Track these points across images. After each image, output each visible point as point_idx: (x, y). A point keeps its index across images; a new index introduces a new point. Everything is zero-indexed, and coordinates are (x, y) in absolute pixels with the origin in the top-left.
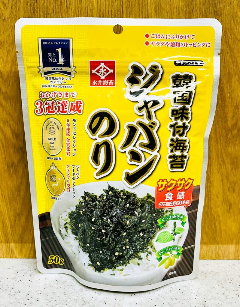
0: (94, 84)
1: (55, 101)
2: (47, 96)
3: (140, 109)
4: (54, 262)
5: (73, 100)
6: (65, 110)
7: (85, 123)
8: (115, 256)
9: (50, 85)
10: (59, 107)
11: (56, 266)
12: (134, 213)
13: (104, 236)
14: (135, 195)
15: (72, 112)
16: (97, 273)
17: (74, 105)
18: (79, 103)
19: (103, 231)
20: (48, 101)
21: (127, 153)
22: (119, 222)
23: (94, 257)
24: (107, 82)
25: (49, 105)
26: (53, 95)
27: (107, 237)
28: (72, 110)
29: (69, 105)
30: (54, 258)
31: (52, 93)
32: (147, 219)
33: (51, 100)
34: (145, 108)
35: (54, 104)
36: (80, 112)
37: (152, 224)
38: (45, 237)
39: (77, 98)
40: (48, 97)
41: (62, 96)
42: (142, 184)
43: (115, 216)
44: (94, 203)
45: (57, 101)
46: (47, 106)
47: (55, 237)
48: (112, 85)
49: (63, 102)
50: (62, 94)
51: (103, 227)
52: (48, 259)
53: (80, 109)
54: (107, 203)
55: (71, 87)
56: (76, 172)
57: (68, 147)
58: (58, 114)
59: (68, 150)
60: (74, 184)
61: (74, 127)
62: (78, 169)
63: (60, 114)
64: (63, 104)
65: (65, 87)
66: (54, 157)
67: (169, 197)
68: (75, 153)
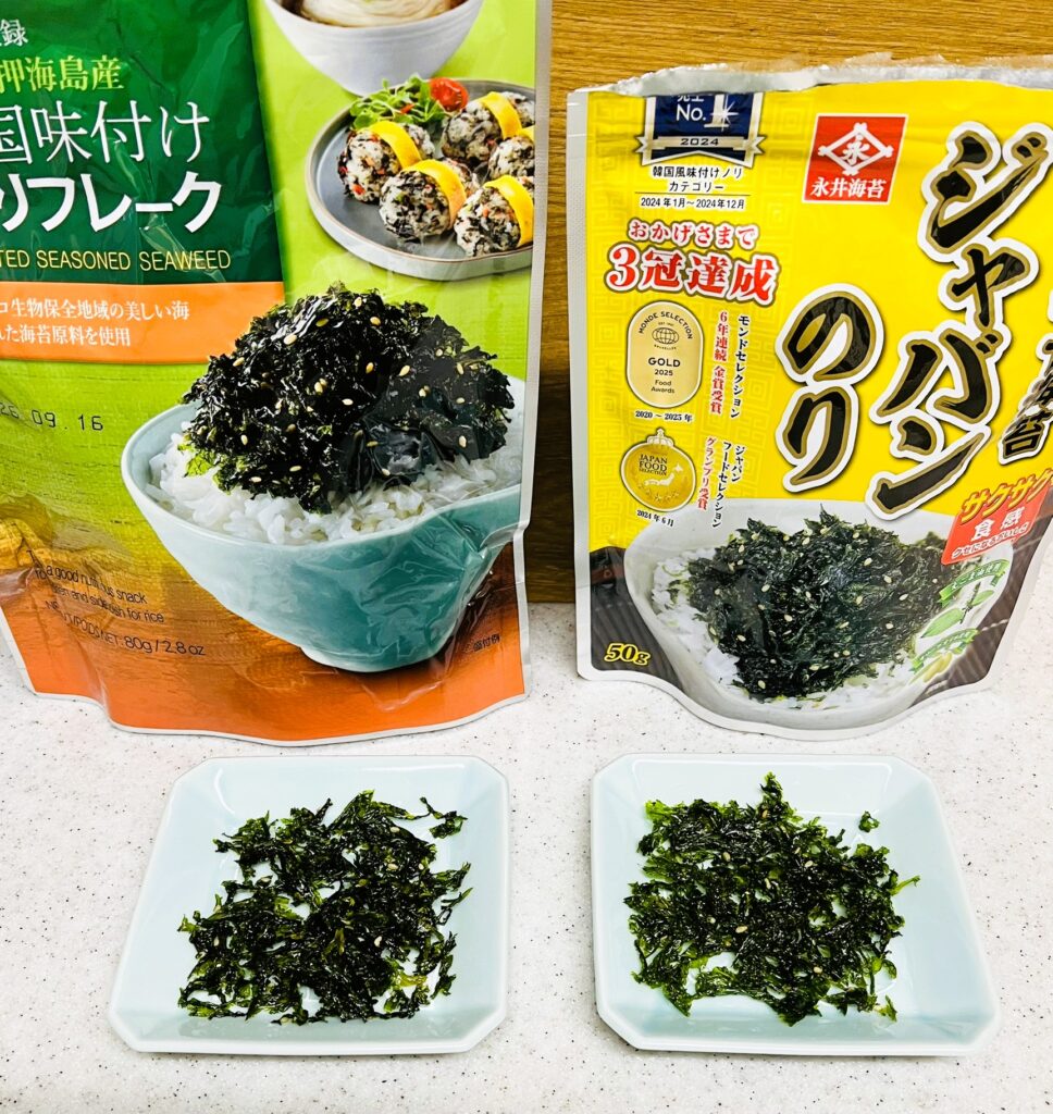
0: (819, 195)
1: (686, 254)
2: (659, 234)
3: (958, 289)
4: (621, 656)
5: (746, 256)
6: (717, 284)
7: (777, 335)
8: (810, 672)
9: (668, 197)
10: (696, 273)
11: (625, 666)
12: (883, 578)
13: (787, 630)
14: (892, 537)
15: (739, 294)
16: (754, 704)
17: (746, 272)
18: (764, 265)
19: (789, 618)
20: (657, 249)
21: (894, 428)
22: (835, 601)
23: (753, 668)
24: (864, 187)
25: (660, 262)
26: (681, 235)
27: (795, 631)
28: (740, 289)
29: (732, 271)
30: (621, 650)
31: (677, 229)
32: (914, 592)
33: (672, 250)
34: (975, 285)
35: (679, 261)
36: (764, 296)
37: (925, 602)
38: (603, 604)
39: (757, 249)
40: (659, 238)
41: (709, 241)
42: (921, 511)
43: (826, 586)
44: (774, 552)
45: (691, 256)
46: (653, 263)
47: (630, 603)
48: (879, 196)
49: (714, 260)
50: (710, 232)
51: (789, 609)
52: (606, 651)
53: (765, 288)
54: (811, 555)
55: (741, 203)
56: (732, 463)
57: (718, 389)
58: (691, 292)
59: (718, 399)
60: (722, 492)
61: (742, 338)
62: (740, 456)
63: (697, 293)
64: (713, 267)
65: (721, 204)
66: (667, 412)
67: (983, 529)
68: (739, 409)
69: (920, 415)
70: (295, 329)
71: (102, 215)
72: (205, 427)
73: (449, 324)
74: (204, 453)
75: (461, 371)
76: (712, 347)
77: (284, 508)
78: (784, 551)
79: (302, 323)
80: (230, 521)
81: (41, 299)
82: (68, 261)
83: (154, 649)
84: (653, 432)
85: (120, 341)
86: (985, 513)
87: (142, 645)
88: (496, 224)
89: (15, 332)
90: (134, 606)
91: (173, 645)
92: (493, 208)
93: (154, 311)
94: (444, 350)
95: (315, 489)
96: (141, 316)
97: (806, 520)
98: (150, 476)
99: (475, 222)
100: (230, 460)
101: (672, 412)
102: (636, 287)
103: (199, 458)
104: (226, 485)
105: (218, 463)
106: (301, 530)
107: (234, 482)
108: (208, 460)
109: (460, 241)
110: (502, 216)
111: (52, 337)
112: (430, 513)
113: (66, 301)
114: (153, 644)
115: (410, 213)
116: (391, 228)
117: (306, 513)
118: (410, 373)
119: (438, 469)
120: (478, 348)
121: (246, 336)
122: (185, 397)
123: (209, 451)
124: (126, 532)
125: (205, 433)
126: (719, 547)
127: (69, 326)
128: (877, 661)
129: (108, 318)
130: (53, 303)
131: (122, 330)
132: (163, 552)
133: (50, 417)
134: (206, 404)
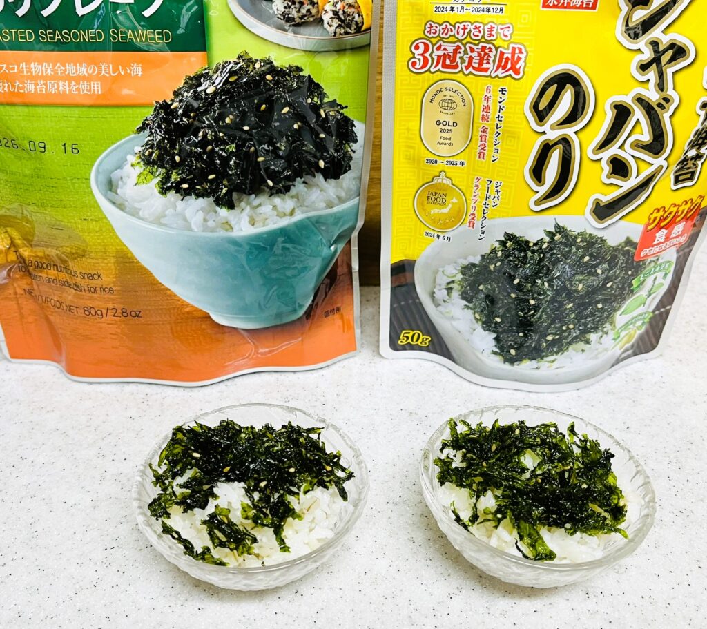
0: (551, 5)
1: (464, 45)
2: (446, 32)
3: (644, 67)
4: (410, 340)
5: (505, 45)
6: (485, 66)
7: (526, 99)
8: (547, 341)
9: (452, 5)
10: (471, 59)
11: (412, 347)
12: (596, 271)
13: (531, 311)
14: (603, 241)
15: (500, 72)
16: (507, 366)
17: (505, 56)
18: (517, 51)
19: (532, 302)
20: (444, 42)
21: (604, 162)
22: (564, 288)
23: (506, 341)
25: (445, 52)
26: (461, 32)
27: (536, 311)
28: (501, 69)
29: (495, 56)
30: (410, 336)
31: (459, 27)
32: (616, 281)
33: (455, 43)
34: (655, 64)
35: (460, 50)
36: (517, 72)
37: (623, 289)
38: (399, 302)
39: (512, 40)
40: (446, 34)
41: (480, 35)
42: (622, 222)
43: (558, 278)
44: (522, 254)
45: (467, 46)
46: (441, 53)
47: (417, 301)
48: (590, 6)
49: (483, 48)
50: (481, 29)
51: (533, 295)
52: (400, 337)
53: (518, 66)
54: (548, 255)
55: (501, 9)
56: (492, 193)
57: (484, 142)
58: (466, 72)
59: (483, 149)
60: (485, 215)
61: (500, 104)
62: (498, 188)
63: (470, 73)
64: (483, 53)
65: (488, 10)
66: (448, 159)
67: (661, 236)
68: (497, 156)
69: (621, 153)
70: (214, 83)
71: (83, 6)
72: (150, 150)
73: (316, 81)
74: (149, 168)
75: (323, 116)
76: (479, 113)
77: (203, 205)
78: (529, 254)
79: (219, 79)
80: (165, 216)
81: (41, 63)
82: (60, 37)
83: (104, 315)
84: (437, 174)
85: (94, 90)
86: (662, 224)
87: (96, 312)
88: (349, 15)
89: (21, 85)
90: (93, 283)
91: (119, 311)
92: (347, 4)
93: (119, 69)
94: (312, 99)
95: (224, 190)
96: (109, 73)
97: (545, 231)
98: (110, 186)
99: (336, 13)
100: (168, 173)
101: (451, 159)
102: (429, 70)
103: (145, 172)
104: (164, 190)
105: (159, 175)
106: (214, 221)
107: (169, 189)
108: (152, 173)
109: (326, 25)
110: (352, 10)
111: (46, 89)
112: (299, 216)
113: (58, 64)
114: (104, 311)
115: (293, 7)
116: (280, 16)
117: (218, 208)
118: (289, 112)
119: (304, 182)
120: (335, 101)
121: (180, 88)
122: (138, 129)
123: (153, 166)
124: (91, 227)
125: (151, 154)
126: (483, 254)
127: (58, 81)
128: (591, 332)
129: (86, 75)
130: (49, 66)
131: (95, 83)
132: (117, 241)
133: (42, 145)
134: (152, 134)
